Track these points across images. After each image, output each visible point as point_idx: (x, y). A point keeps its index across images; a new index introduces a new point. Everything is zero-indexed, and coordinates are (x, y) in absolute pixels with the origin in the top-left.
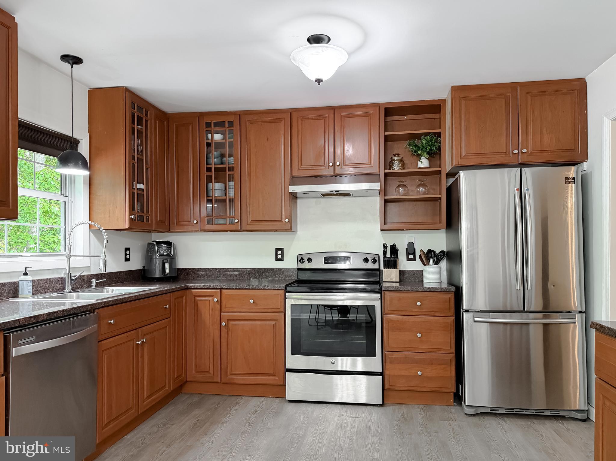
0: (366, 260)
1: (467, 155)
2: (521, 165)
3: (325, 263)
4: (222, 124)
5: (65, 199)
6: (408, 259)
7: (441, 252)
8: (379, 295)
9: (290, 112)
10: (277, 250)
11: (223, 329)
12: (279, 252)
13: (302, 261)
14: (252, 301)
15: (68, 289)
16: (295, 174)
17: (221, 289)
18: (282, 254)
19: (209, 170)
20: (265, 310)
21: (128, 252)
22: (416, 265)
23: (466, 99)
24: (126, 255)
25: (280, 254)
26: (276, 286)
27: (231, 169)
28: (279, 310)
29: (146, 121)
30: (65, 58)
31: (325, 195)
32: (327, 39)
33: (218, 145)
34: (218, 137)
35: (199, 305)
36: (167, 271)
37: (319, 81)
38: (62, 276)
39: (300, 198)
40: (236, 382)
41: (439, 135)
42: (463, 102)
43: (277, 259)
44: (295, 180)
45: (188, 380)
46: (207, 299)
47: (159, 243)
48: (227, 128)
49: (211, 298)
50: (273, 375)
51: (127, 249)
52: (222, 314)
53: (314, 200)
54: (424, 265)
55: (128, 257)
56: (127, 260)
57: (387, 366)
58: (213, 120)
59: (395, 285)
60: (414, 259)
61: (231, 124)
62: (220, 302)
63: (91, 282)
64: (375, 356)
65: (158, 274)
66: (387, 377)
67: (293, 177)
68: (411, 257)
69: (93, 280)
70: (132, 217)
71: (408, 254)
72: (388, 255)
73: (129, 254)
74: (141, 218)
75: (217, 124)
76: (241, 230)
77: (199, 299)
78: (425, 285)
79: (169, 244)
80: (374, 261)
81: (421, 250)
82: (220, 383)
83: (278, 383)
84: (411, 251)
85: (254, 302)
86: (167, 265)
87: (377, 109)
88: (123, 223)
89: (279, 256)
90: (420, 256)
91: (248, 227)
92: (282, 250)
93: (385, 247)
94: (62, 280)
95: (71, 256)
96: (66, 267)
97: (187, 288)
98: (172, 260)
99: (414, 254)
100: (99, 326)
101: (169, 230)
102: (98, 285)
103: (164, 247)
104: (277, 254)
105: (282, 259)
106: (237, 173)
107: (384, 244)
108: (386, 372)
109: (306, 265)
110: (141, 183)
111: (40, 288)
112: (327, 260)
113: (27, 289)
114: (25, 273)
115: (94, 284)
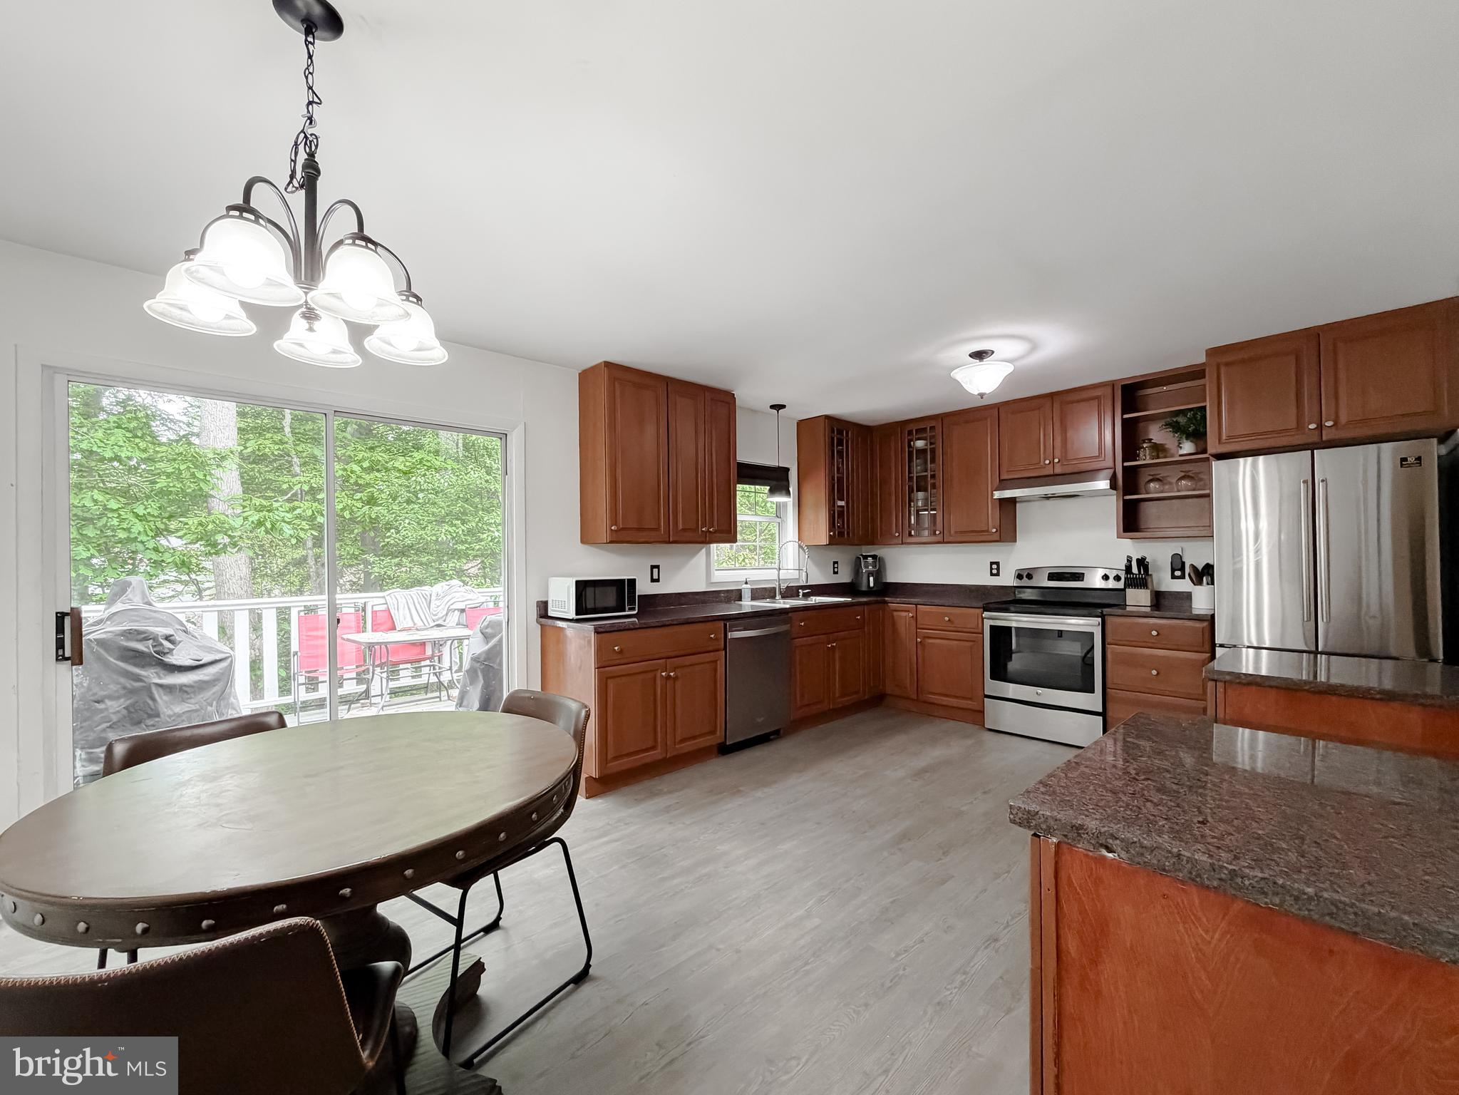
0: (1106, 577)
1: (1229, 437)
3: (1049, 580)
4: (923, 431)
5: (779, 520)
6: (1173, 577)
8: (1100, 619)
9: (998, 407)
10: (992, 563)
11: (919, 646)
12: (995, 566)
13: (1020, 577)
14: (947, 619)
15: (778, 597)
16: (1004, 476)
17: (916, 605)
18: (998, 569)
19: (911, 479)
20: (963, 629)
21: (836, 566)
22: (1184, 585)
23: (1227, 364)
24: (834, 568)
25: (995, 569)
26: (975, 604)
27: (933, 476)
28: (976, 631)
29: (847, 441)
30: (772, 407)
31: (1047, 497)
32: (990, 353)
33: (922, 452)
34: (920, 444)
35: (895, 617)
36: (872, 585)
37: (982, 395)
38: (774, 586)
39: (1019, 502)
40: (932, 701)
41: (1203, 409)
42: (1223, 370)
43: (992, 574)
44: (1003, 484)
45: (888, 691)
46: (904, 614)
47: (866, 557)
48: (928, 434)
49: (907, 613)
50: (970, 699)
51: (835, 563)
52: (918, 630)
53: (1037, 503)
54: (1195, 585)
55: (836, 570)
56: (835, 573)
57: (1109, 706)
58: (914, 427)
59: (1143, 609)
60: (1183, 577)
61: (932, 428)
62: (915, 618)
63: (799, 592)
64: (1093, 692)
65: (864, 588)
66: (1109, 719)
67: (1000, 481)
68: (1178, 573)
69: (800, 591)
70: (832, 533)
71: (1173, 570)
72: (1135, 570)
73: (837, 568)
74: (841, 534)
75: (918, 431)
76: (943, 542)
77: (895, 613)
79: (874, 557)
80: (1117, 578)
81: (1193, 567)
82: (917, 700)
83: (978, 709)
84: (1178, 566)
85: (949, 620)
86: (871, 579)
87: (1109, 390)
88: (824, 540)
89: (994, 572)
90: (1189, 575)
91: (951, 539)
92: (997, 564)
93: (1129, 560)
94: (774, 589)
95: (780, 569)
96: (777, 578)
97: (886, 603)
98: (878, 574)
99: (1182, 569)
100: (791, 626)
101: (872, 543)
102: (805, 595)
103: (870, 560)
104: (991, 569)
105: (998, 574)
106: (939, 483)
107: (1128, 556)
108: (1110, 714)
109: (1025, 582)
110: (842, 499)
111: (757, 594)
112: (1052, 577)
113: (747, 595)
114: (746, 583)
115: (801, 594)
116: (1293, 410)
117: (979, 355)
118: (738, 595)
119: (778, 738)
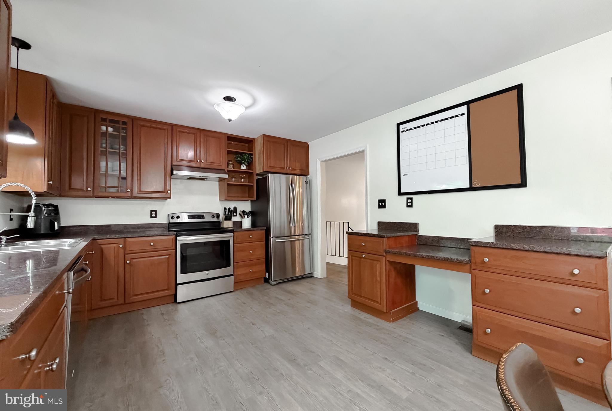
0: (213, 217)
1: (270, 166)
3: (188, 218)
4: (117, 122)
6: (234, 216)
7: (249, 212)
8: (232, 234)
9: (172, 126)
10: (152, 211)
11: (127, 266)
12: (154, 213)
13: (173, 218)
14: (152, 244)
16: (175, 163)
17: (125, 238)
18: (156, 214)
20: (162, 249)
21: (12, 212)
23: (269, 142)
24: (11, 215)
25: (153, 214)
28: (172, 248)
32: (234, 100)
35: (105, 251)
36: (57, 228)
37: (230, 120)
40: (135, 301)
41: (252, 155)
43: (152, 217)
44: (174, 167)
45: (94, 308)
46: (112, 246)
48: (118, 125)
49: (115, 245)
50: (167, 289)
51: (11, 210)
52: (126, 255)
54: (242, 218)
55: (12, 217)
56: (11, 219)
57: (236, 270)
60: (236, 216)
61: (124, 123)
62: (124, 248)
64: (230, 266)
66: (236, 276)
67: (173, 165)
71: (233, 213)
72: (227, 213)
73: (13, 215)
75: (111, 121)
77: (104, 246)
78: (243, 228)
79: (55, 206)
80: (218, 217)
81: (239, 211)
82: (124, 303)
83: (171, 293)
84: (235, 211)
86: (56, 224)
87: (224, 136)
90: (240, 214)
91: (138, 195)
92: (155, 211)
93: (226, 209)
97: (93, 239)
99: (236, 213)
101: (59, 195)
104: (151, 214)
105: (156, 217)
106: (129, 158)
107: (225, 207)
108: (236, 274)
109: (172, 221)
112: (190, 217)
117: (229, 99)
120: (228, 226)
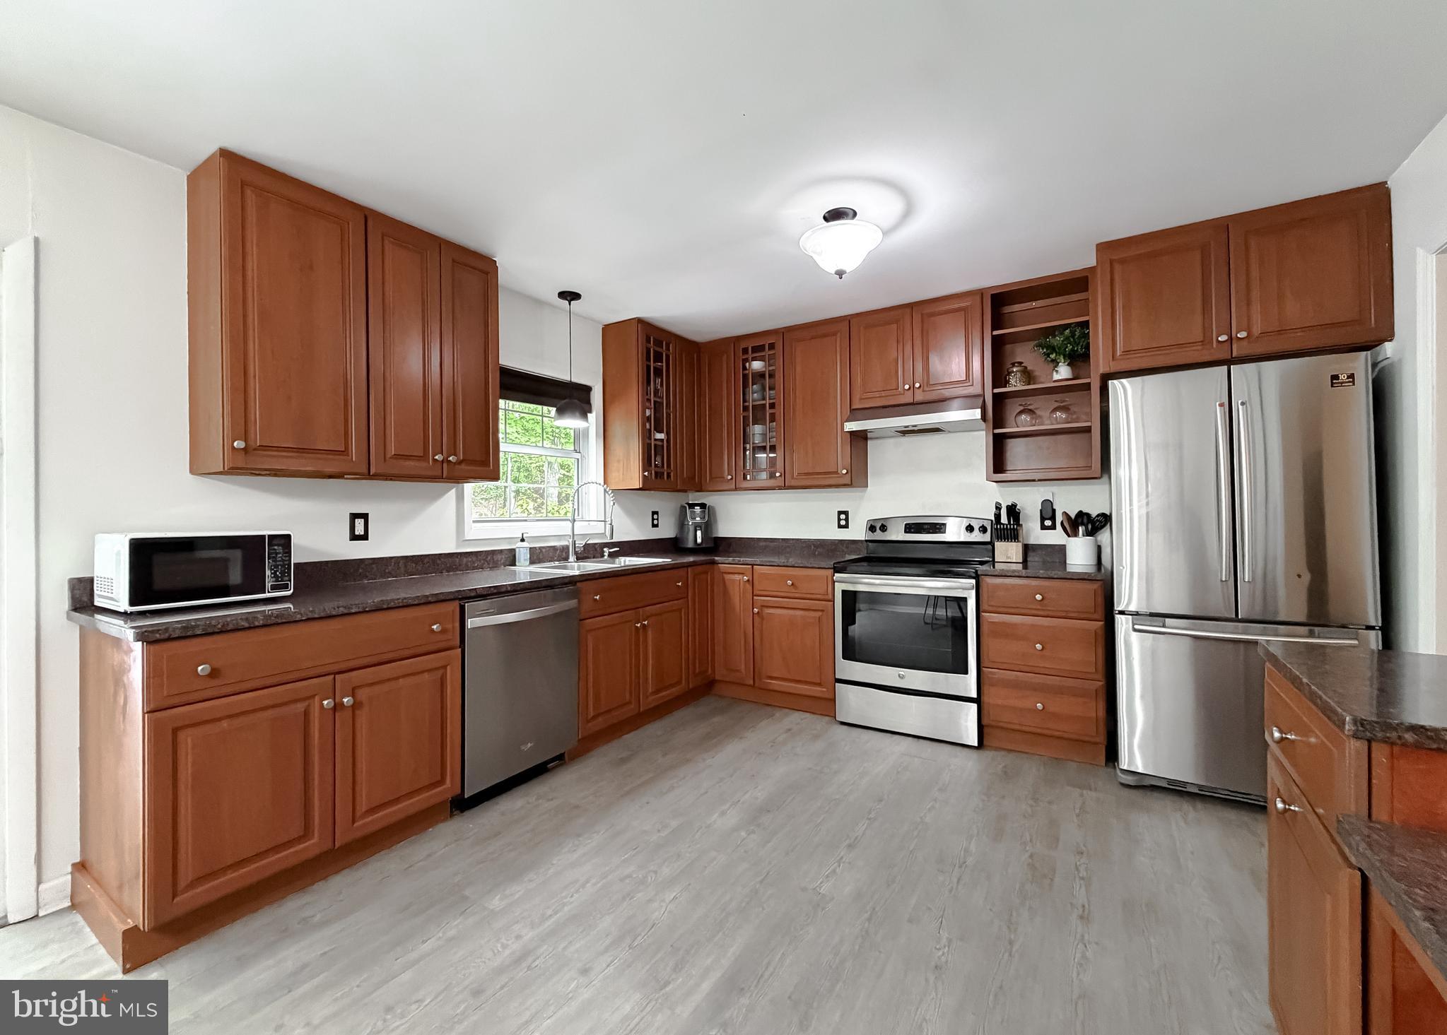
0: (970, 529)
1: (1126, 352)
2: (1229, 362)
3: (906, 532)
4: (760, 348)
5: (578, 456)
6: (1043, 527)
7: (1098, 516)
8: (973, 581)
9: (848, 320)
10: (840, 513)
11: (756, 617)
12: (843, 516)
13: (872, 528)
14: (789, 582)
15: (572, 558)
16: (856, 405)
17: (753, 565)
18: (847, 520)
19: (746, 409)
20: (809, 596)
21: (655, 517)
22: (1056, 537)
23: (1123, 261)
24: (653, 519)
25: (843, 519)
26: (823, 565)
27: (772, 406)
28: (826, 597)
29: (668, 357)
30: (562, 295)
31: (905, 432)
32: (851, 213)
33: (761, 375)
34: (757, 365)
35: (728, 584)
36: (699, 540)
37: (840, 274)
38: (566, 543)
39: (871, 439)
40: (771, 688)
41: (1085, 324)
42: (1117, 267)
43: (840, 526)
44: (855, 414)
45: (717, 678)
46: (737, 577)
47: (692, 506)
48: (767, 352)
49: (741, 576)
50: (819, 684)
51: (654, 513)
52: (755, 598)
53: (892, 440)
54: (1069, 536)
55: (655, 522)
56: (654, 526)
57: (985, 689)
58: (750, 344)
59: (1014, 567)
60: (1053, 527)
61: (772, 346)
62: (751, 582)
63: (604, 552)
64: (966, 672)
65: (690, 544)
66: (985, 707)
67: (852, 410)
68: (1048, 523)
69: (605, 549)
70: (646, 474)
71: (1043, 519)
72: (1004, 519)
73: (657, 519)
74: (659, 475)
75: (755, 349)
76: (786, 488)
77: (727, 577)
78: (1070, 569)
79: (703, 506)
80: (983, 529)
81: (1065, 514)
82: (753, 686)
83: (826, 696)
84: (1048, 515)
85: (792, 584)
86: (699, 533)
87: (978, 298)
88: (637, 483)
89: (843, 523)
90: (1062, 524)
91: (793, 483)
92: (846, 513)
93: (998, 508)
94: (565, 549)
95: (574, 521)
96: (570, 533)
97: (714, 563)
98: (707, 527)
99: (1053, 518)
100: (579, 602)
101: (700, 489)
102: (611, 555)
103: (698, 509)
104: (839, 520)
105: (846, 526)
106: (779, 411)
107: (997, 503)
108: (985, 699)
109: (879, 535)
110: (661, 431)
111: (537, 556)
112: (910, 528)
113: (523, 557)
114: (523, 540)
115: (606, 554)
116: (1198, 318)
117: (836, 216)
118: (511, 558)
119: (561, 765)
120: (1008, 558)
